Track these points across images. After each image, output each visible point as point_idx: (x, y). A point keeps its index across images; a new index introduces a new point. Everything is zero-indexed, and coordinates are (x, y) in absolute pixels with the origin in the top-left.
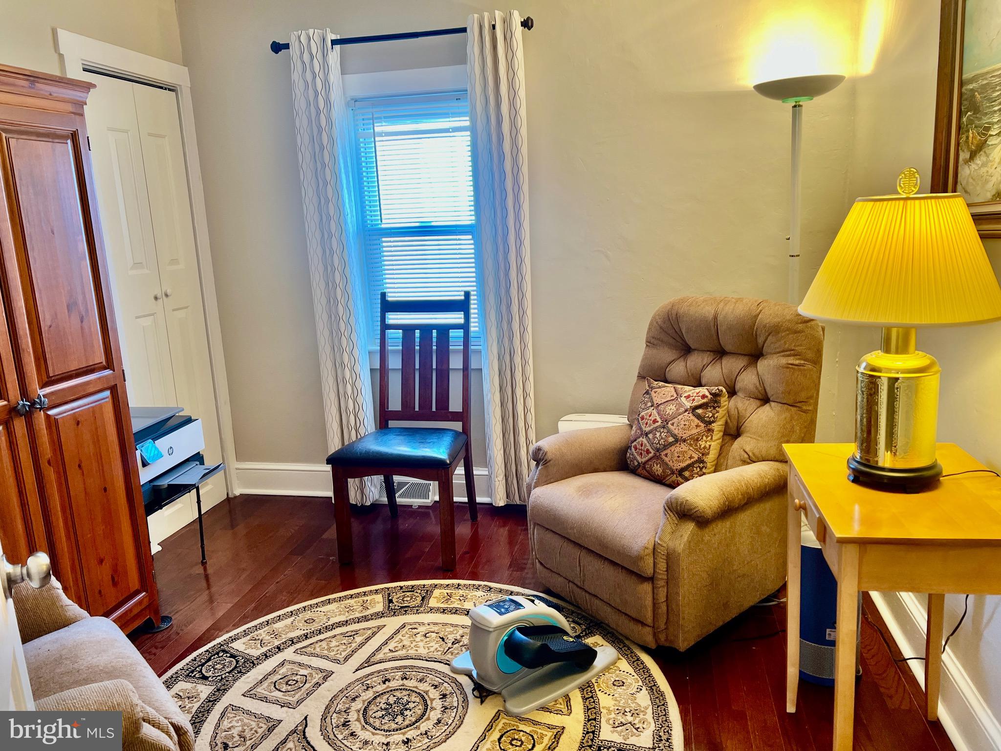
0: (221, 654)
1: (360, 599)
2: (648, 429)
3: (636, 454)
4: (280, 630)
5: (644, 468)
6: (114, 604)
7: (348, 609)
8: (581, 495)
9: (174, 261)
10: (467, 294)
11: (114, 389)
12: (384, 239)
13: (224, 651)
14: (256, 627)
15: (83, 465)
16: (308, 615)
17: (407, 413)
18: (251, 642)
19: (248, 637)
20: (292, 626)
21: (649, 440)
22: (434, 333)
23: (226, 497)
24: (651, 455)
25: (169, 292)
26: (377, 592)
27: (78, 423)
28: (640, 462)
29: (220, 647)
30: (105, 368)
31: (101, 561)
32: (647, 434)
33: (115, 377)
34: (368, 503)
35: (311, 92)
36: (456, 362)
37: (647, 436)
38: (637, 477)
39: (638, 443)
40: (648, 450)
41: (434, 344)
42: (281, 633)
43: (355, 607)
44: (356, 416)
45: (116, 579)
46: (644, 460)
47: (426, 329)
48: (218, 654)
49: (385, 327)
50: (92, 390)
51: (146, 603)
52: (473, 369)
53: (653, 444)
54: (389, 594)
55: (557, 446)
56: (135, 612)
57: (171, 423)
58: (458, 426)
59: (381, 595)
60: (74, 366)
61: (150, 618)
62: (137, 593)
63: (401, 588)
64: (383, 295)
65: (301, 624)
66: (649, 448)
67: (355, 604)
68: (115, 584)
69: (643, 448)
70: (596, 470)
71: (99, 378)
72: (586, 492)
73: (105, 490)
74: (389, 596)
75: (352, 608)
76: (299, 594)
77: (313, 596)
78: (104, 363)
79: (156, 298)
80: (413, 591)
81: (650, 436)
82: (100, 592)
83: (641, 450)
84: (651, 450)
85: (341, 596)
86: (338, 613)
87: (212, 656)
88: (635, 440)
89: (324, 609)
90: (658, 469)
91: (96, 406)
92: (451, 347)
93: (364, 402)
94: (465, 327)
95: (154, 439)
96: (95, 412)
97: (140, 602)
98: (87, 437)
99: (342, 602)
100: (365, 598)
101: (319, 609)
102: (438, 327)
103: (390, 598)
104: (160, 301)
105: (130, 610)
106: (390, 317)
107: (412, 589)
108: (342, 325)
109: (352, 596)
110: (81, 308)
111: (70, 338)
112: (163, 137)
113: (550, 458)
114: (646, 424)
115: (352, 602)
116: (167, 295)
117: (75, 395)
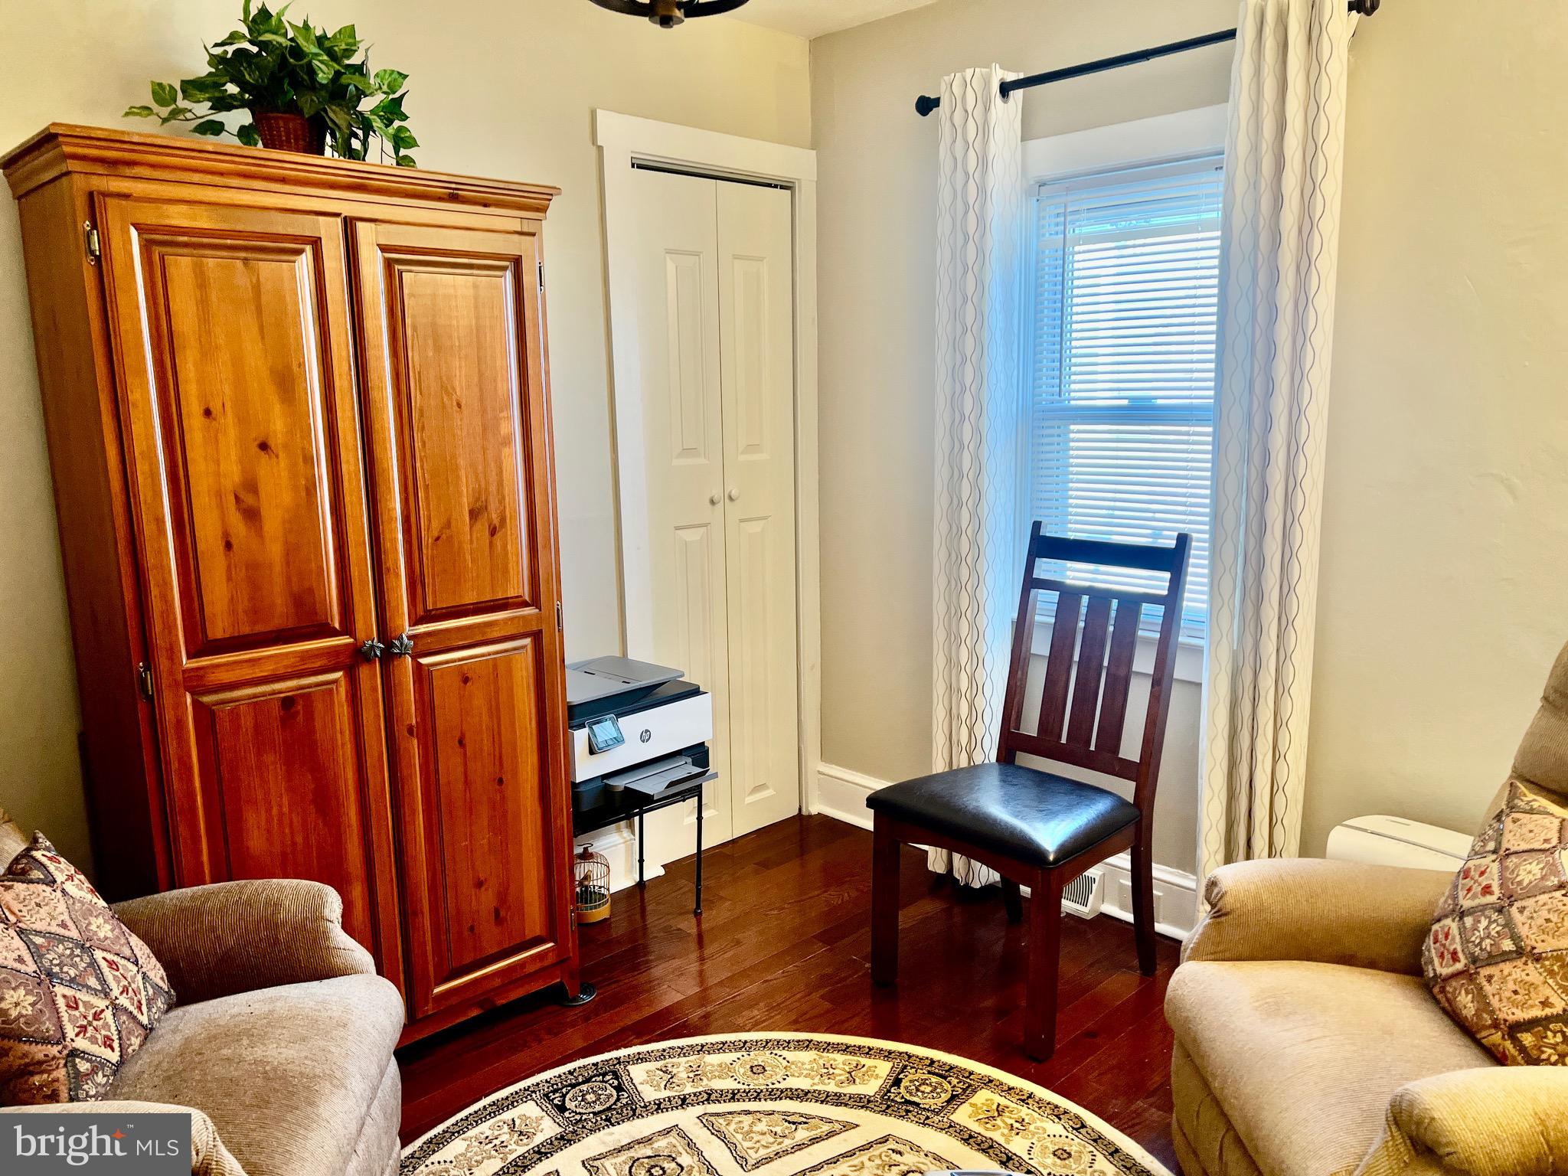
0: (608, 1078)
1: (854, 1059)
2: (1467, 904)
3: (1433, 951)
4: (709, 1068)
5: (1443, 990)
6: (495, 950)
7: (826, 1071)
8: (1256, 1008)
9: (752, 448)
10: (1183, 540)
11: (537, 636)
12: (1072, 427)
13: (616, 1075)
14: (682, 1049)
15: (467, 741)
16: (762, 1057)
17: (1045, 744)
18: (658, 1072)
19: (660, 1064)
20: (726, 1070)
21: (1462, 930)
22: (1115, 603)
23: (796, 812)
24: (1459, 966)
25: (734, 494)
26: (888, 1055)
27: (466, 680)
28: (1438, 972)
29: (614, 1065)
30: (525, 604)
31: (479, 884)
32: (1462, 915)
33: (539, 619)
34: (976, 885)
35: (960, 174)
36: (1144, 662)
37: (1461, 918)
38: (1430, 1006)
39: (1442, 928)
40: (1454, 954)
41: (1112, 622)
42: (705, 1074)
43: (837, 1071)
44: (971, 730)
45: (502, 913)
46: (1445, 971)
47: (1100, 598)
48: (604, 1075)
49: (1030, 583)
50: (496, 634)
51: (550, 960)
52: (1178, 680)
53: (1468, 941)
54: (905, 1067)
55: (1253, 887)
56: (531, 969)
57: (662, 692)
58: (1126, 789)
59: (891, 1064)
60: (470, 598)
61: (561, 983)
62: (537, 941)
63: (932, 1062)
64: (1037, 526)
65: (742, 1070)
66: (1459, 949)
67: (841, 1066)
68: (499, 920)
69: (1447, 943)
70: (1347, 959)
71: (512, 619)
72: (1274, 1007)
73: (501, 781)
74: (902, 1072)
75: (831, 1071)
76: (779, 1014)
77: (796, 1025)
78: (527, 598)
79: (712, 502)
80: (945, 1078)
81: (1468, 921)
82: (472, 929)
83: (1444, 945)
84: (1461, 955)
85: (832, 1041)
86: (805, 1072)
87: (595, 1076)
88: (1439, 920)
89: (790, 1055)
90: (1466, 1003)
91: (500, 658)
92: (1140, 633)
93: (988, 709)
94: (1171, 601)
95: (619, 715)
96: (496, 669)
97: (541, 956)
98: (479, 700)
99: (825, 1054)
100: (863, 1060)
101: (785, 1053)
102: (1123, 597)
103: (901, 1076)
104: (719, 507)
105: (522, 964)
106: (1044, 566)
107: (946, 1072)
108: (965, 572)
109: (848, 1047)
110: (494, 516)
111: (468, 557)
112: (761, 259)
113: (1228, 908)
114: (1469, 890)
115: (839, 1058)
116: (731, 499)
117: (465, 639)
